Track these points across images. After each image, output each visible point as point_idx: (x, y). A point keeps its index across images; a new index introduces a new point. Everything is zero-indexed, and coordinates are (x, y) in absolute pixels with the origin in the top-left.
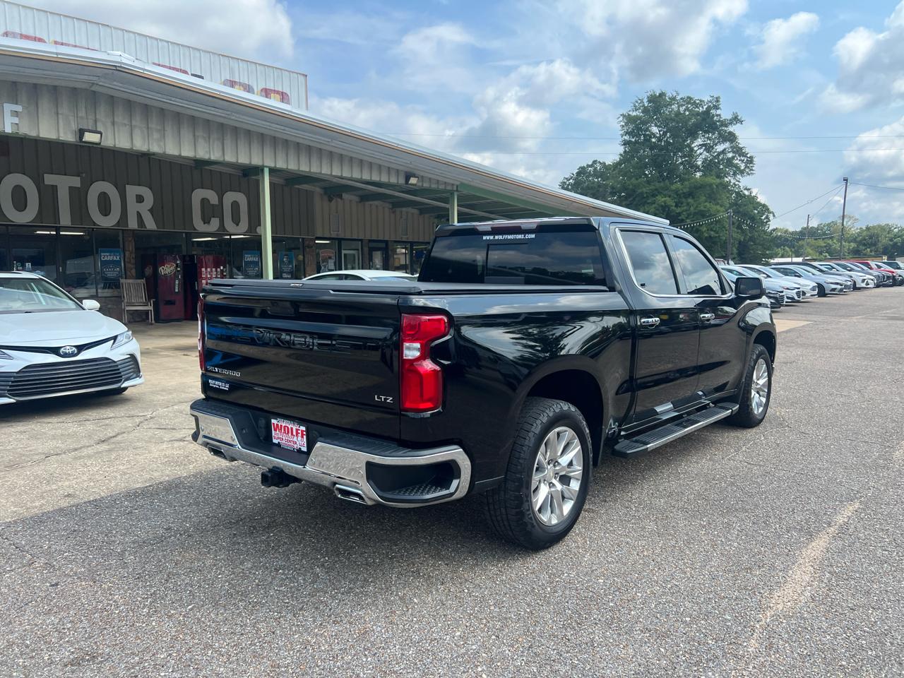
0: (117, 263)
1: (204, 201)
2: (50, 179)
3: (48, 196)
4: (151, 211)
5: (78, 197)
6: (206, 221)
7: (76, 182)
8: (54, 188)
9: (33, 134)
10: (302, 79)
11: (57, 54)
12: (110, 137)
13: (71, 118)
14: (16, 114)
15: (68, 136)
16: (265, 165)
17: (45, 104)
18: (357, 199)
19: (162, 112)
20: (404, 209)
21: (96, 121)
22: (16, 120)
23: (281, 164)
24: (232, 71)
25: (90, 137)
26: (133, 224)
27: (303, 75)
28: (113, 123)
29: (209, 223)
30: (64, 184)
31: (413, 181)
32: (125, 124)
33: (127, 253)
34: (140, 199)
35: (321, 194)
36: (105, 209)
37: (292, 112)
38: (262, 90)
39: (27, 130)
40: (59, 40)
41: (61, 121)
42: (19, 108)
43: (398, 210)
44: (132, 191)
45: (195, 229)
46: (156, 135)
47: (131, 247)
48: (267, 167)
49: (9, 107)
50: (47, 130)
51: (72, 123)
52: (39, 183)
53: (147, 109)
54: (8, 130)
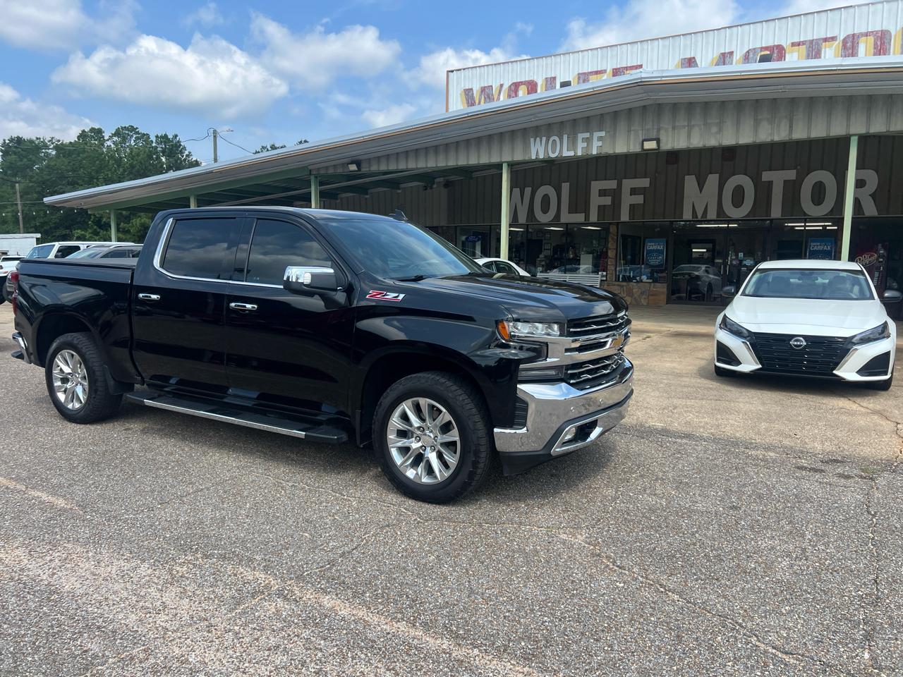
0: (827, 253)
2: (766, 176)
3: (764, 191)
4: (873, 196)
5: (792, 190)
7: (791, 175)
8: (770, 183)
9: (611, 151)
12: (669, 140)
13: (640, 132)
14: (600, 139)
15: (635, 148)
16: (851, 133)
17: (622, 125)
19: (723, 104)
21: (659, 130)
22: (600, 143)
25: (651, 145)
28: (674, 128)
30: (778, 178)
32: (684, 126)
34: (860, 184)
36: (818, 198)
39: (608, 150)
41: (632, 137)
42: (603, 134)
46: (714, 129)
48: (855, 135)
49: (597, 135)
50: (622, 146)
51: (641, 135)
52: (756, 180)
53: (706, 106)
54: (595, 152)
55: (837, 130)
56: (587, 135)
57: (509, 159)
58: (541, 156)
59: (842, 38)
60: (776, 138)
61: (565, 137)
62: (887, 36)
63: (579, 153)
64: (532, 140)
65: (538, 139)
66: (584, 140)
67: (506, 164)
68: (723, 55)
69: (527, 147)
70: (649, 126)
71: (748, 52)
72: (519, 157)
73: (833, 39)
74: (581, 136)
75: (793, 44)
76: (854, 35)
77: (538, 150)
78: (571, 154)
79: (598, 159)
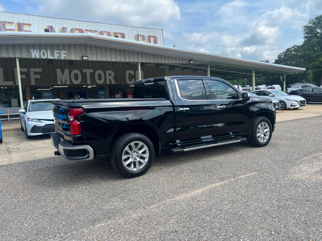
0: (104, 95)
1: (130, 74)
2: (84, 71)
3: (84, 76)
4: (113, 78)
5: (92, 75)
6: (130, 80)
7: (91, 71)
8: (86, 73)
9: (69, 59)
10: (161, 31)
11: (72, 35)
12: (91, 57)
13: (80, 53)
14: (64, 53)
15: (79, 58)
17: (72, 50)
18: (181, 69)
19: (106, 48)
20: (198, 71)
21: (86, 53)
22: (65, 55)
23: (144, 61)
24: (138, 31)
25: (85, 58)
26: (108, 82)
27: (162, 29)
28: (92, 54)
29: (131, 81)
30: (88, 72)
31: (191, 62)
32: (95, 53)
33: (107, 92)
34: (110, 75)
35: (168, 69)
36: (100, 78)
37: (144, 44)
38: (148, 36)
39: (68, 58)
40: (86, 29)
41: (77, 55)
42: (65, 52)
43: (196, 72)
44: (108, 72)
45: (127, 83)
47: (108, 89)
48: (139, 62)
49: (62, 52)
50: (73, 57)
51: (80, 54)
52: (81, 72)
53: (101, 48)
54: (63, 58)
55: (136, 60)
56: (59, 51)
57: (20, 57)
58: (38, 57)
59: (99, 32)
60: (122, 61)
61: (49, 51)
62: (110, 34)
63: (56, 58)
64: (32, 50)
65: (35, 50)
66: (57, 53)
67: (18, 59)
68: (63, 28)
69: (29, 52)
70: (83, 52)
71: (72, 29)
72: (25, 56)
73: (97, 31)
74: (56, 52)
75: (86, 30)
76: (102, 31)
77: (35, 54)
78: (52, 58)
79: (64, 61)
